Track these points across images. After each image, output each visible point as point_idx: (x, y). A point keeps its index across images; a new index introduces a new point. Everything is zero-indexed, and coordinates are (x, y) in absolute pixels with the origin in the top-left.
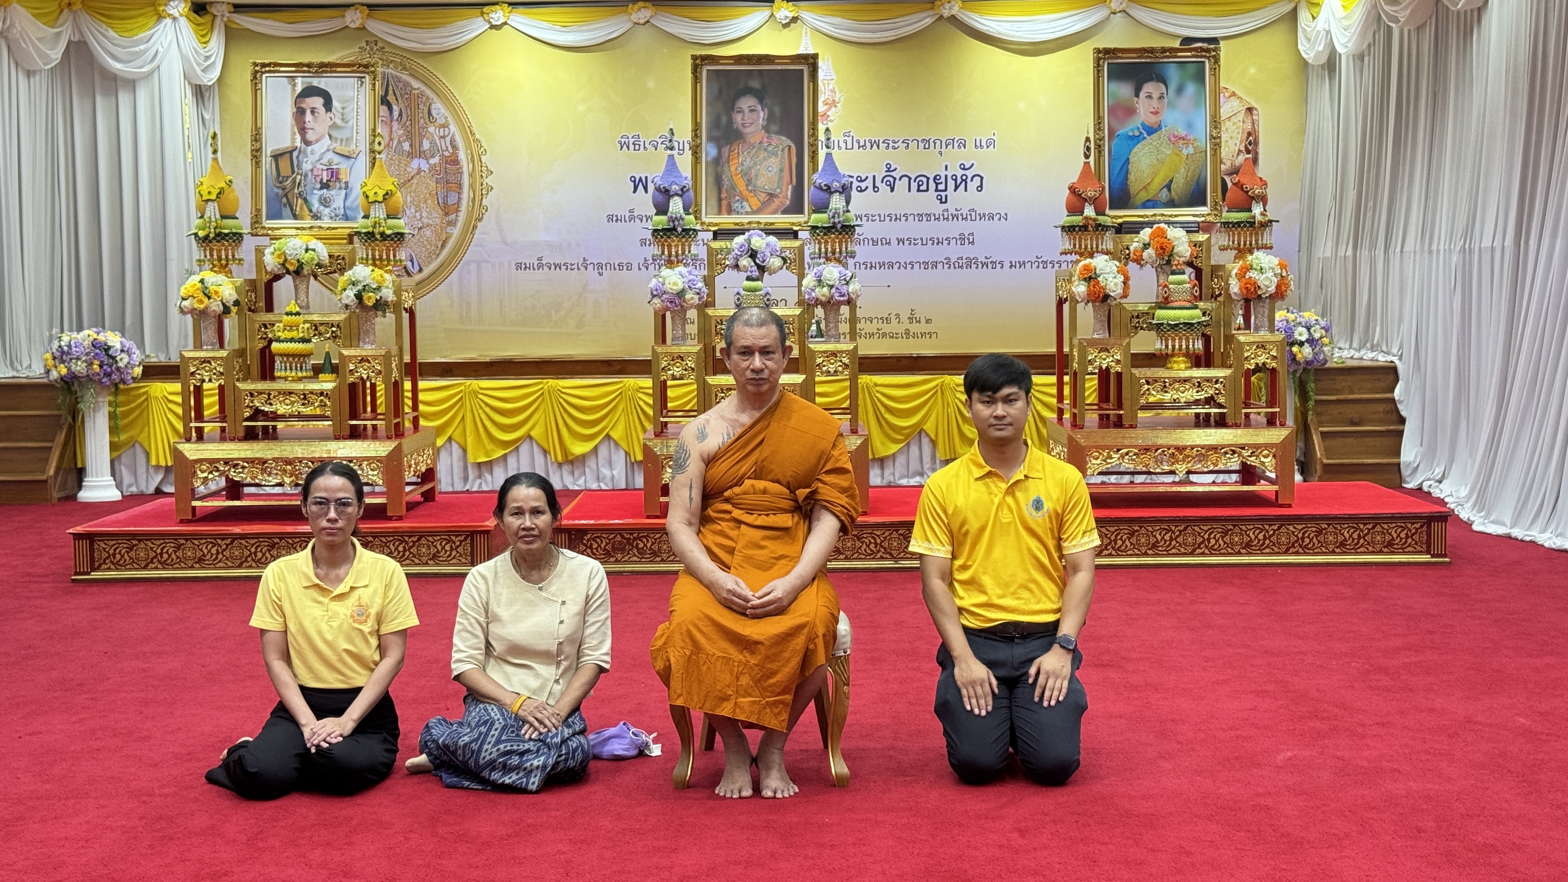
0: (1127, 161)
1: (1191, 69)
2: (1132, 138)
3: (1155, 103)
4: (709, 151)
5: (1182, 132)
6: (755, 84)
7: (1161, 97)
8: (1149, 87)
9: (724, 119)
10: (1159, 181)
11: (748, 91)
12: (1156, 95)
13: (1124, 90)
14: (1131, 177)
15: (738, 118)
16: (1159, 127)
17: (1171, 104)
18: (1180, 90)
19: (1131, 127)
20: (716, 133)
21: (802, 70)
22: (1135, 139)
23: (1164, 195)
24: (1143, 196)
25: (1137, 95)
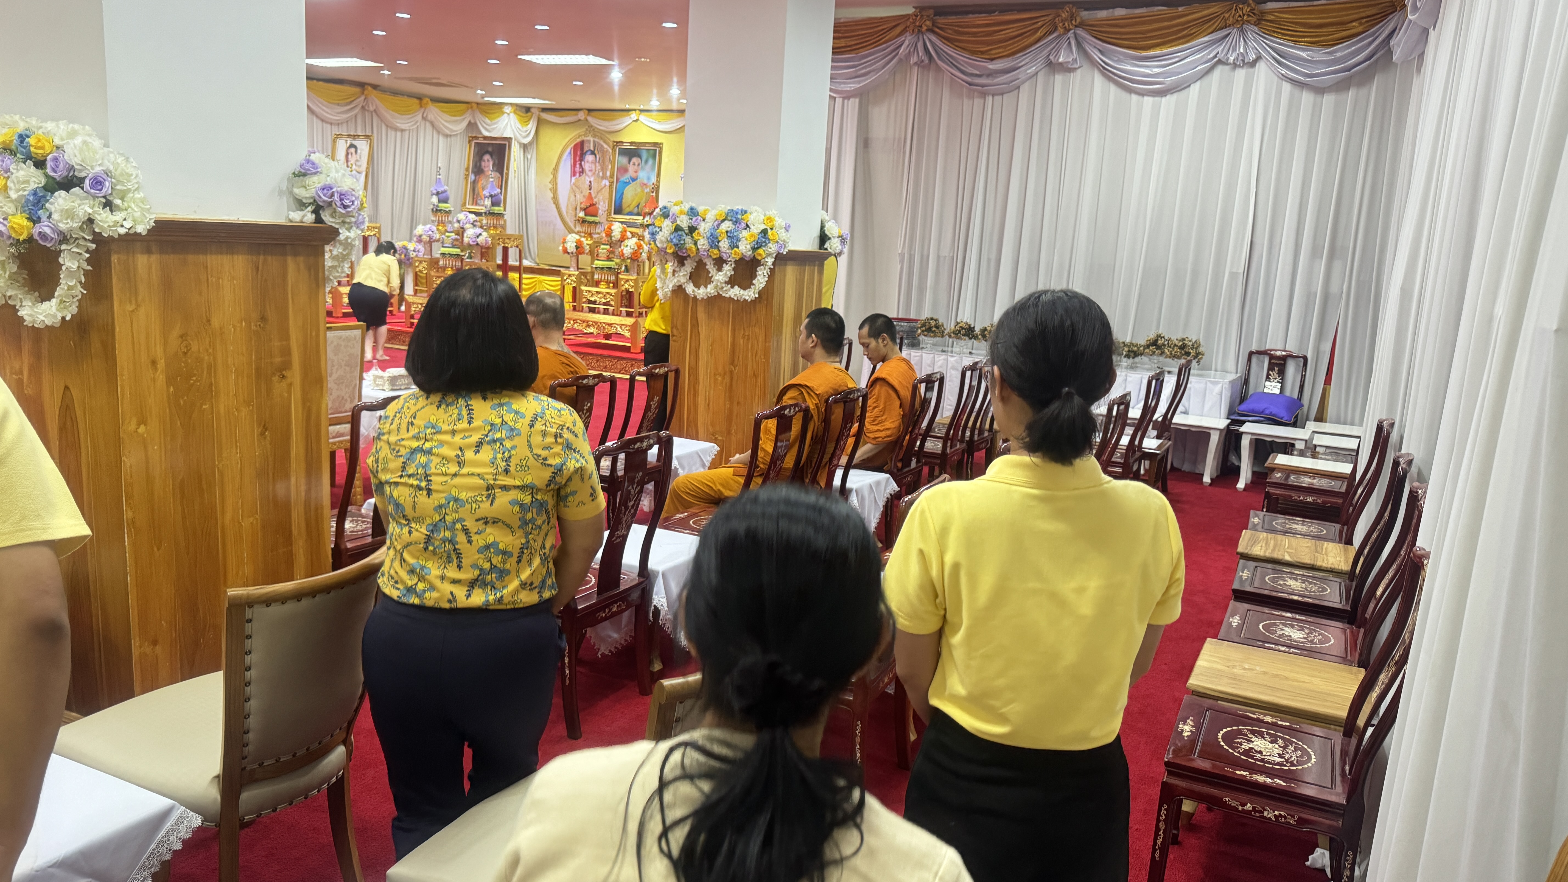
0: (623, 194)
1: (652, 152)
2: (626, 183)
3: (636, 167)
4: (472, 177)
5: (645, 181)
6: (490, 149)
7: (639, 165)
8: (635, 160)
9: (478, 164)
10: (634, 204)
11: (487, 152)
12: (637, 164)
13: (624, 160)
14: (624, 201)
15: (483, 164)
16: (637, 179)
17: (643, 169)
18: (646, 162)
19: (625, 178)
20: (475, 170)
21: (505, 145)
22: (627, 183)
23: (636, 211)
24: (627, 210)
25: (629, 163)
